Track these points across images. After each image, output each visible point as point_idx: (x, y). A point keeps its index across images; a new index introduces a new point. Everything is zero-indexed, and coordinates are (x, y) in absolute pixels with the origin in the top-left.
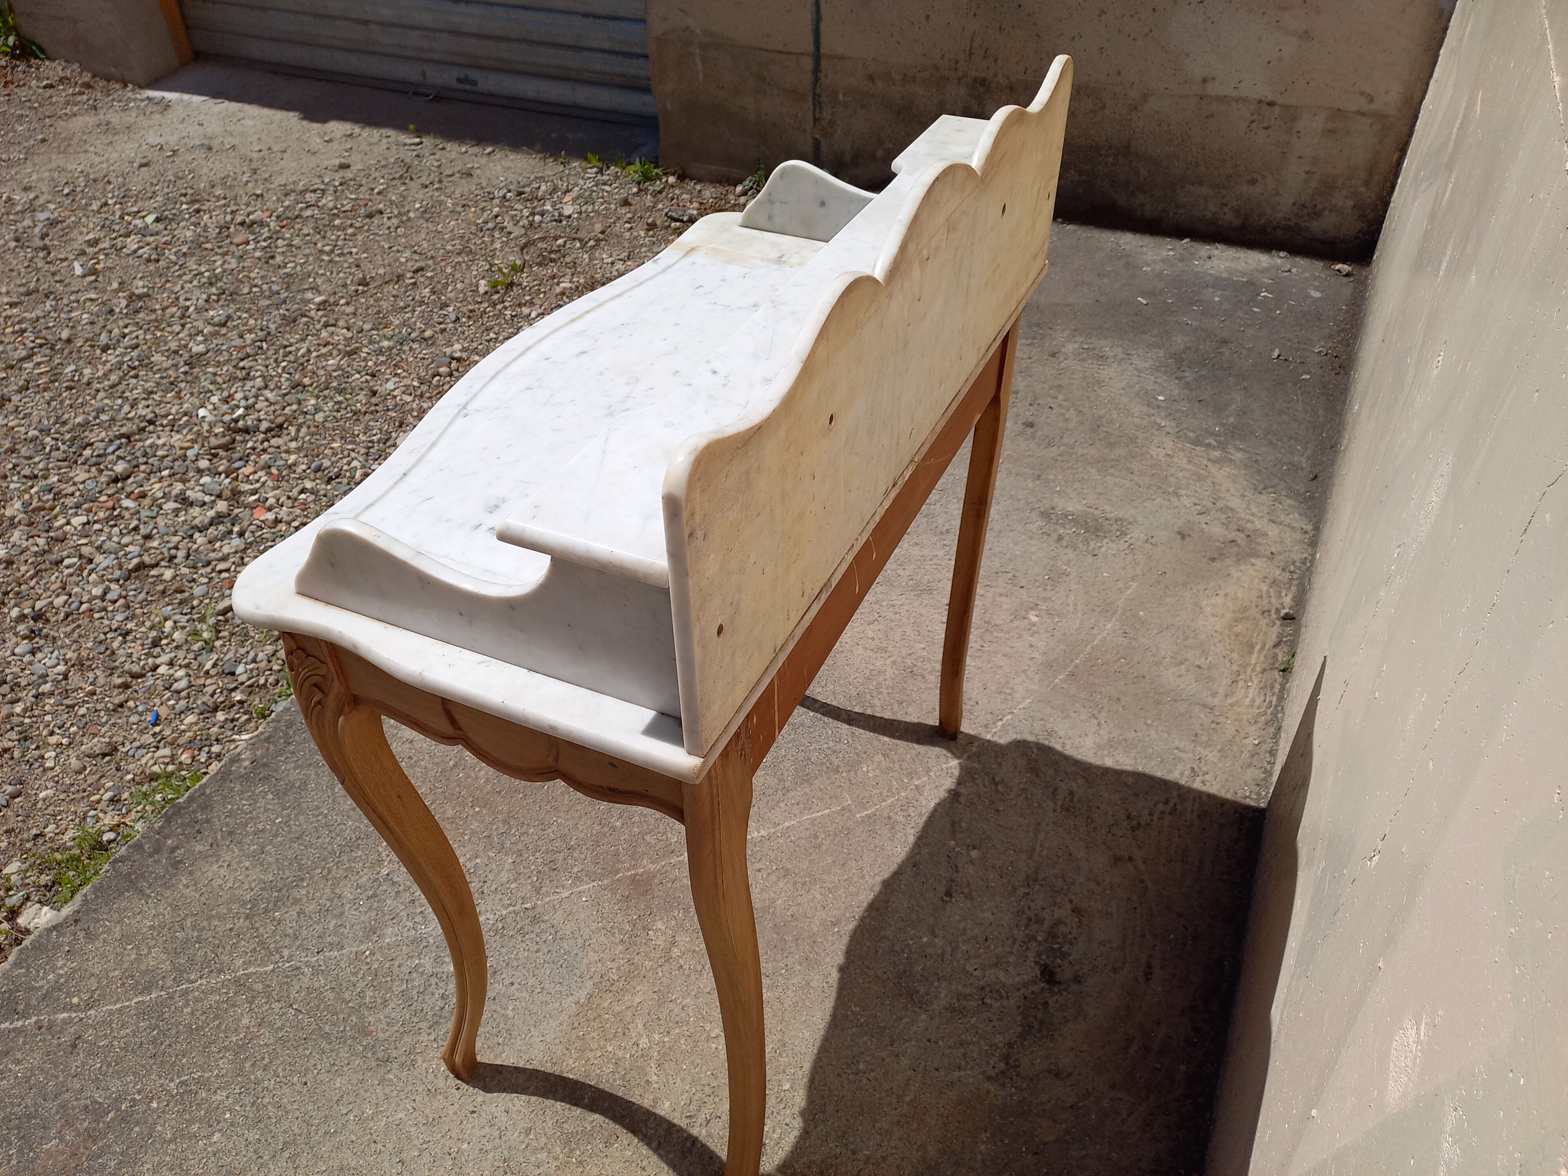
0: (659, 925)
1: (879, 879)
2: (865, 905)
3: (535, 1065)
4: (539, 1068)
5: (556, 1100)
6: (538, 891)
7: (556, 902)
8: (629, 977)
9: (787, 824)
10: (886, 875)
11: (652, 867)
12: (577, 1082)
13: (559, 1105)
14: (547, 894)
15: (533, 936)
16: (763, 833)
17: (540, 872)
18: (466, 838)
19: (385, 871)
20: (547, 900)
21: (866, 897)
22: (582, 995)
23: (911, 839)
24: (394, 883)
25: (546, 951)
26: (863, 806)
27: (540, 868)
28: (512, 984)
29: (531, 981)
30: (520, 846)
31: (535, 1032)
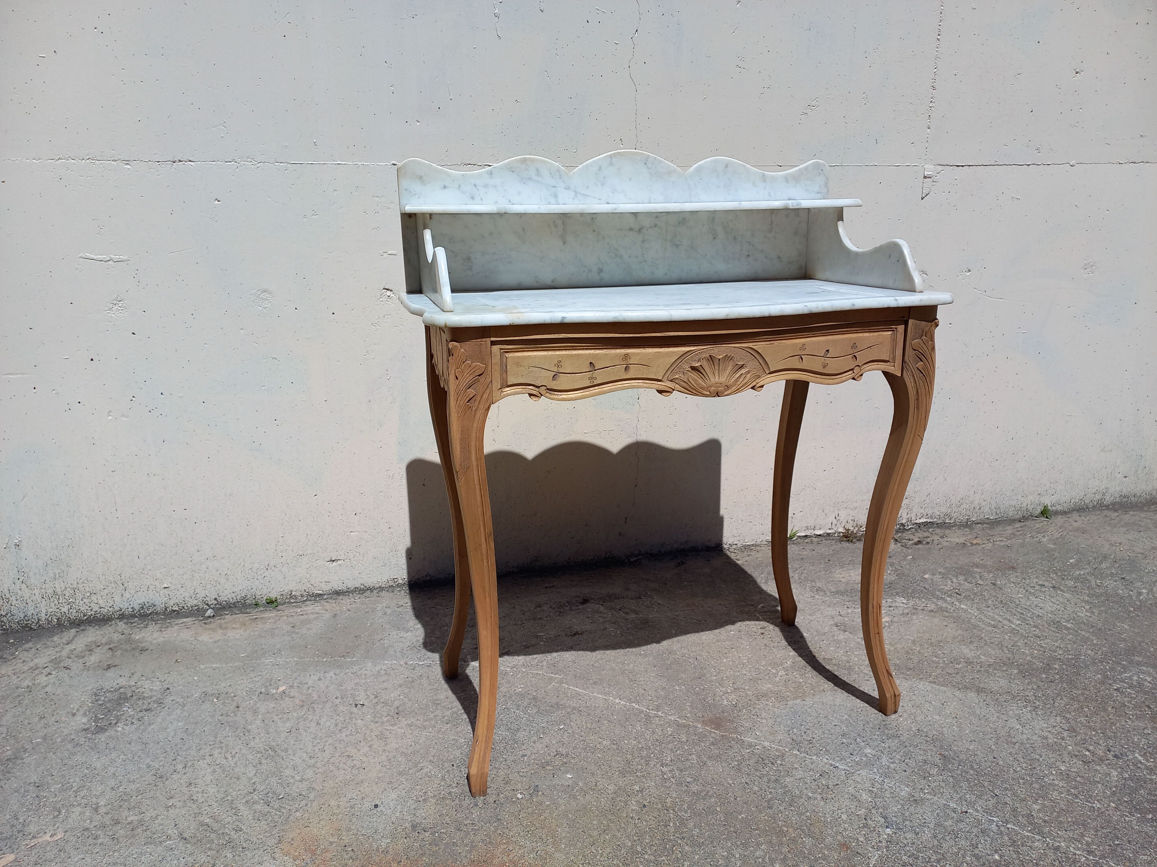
0: (725, 703)
1: (594, 654)
2: (616, 651)
3: (846, 694)
4: (845, 692)
5: (845, 681)
6: (783, 756)
7: (776, 744)
8: (765, 695)
9: (600, 696)
10: (589, 653)
11: (700, 726)
12: (829, 680)
13: (845, 679)
14: (777, 750)
15: (805, 737)
16: (617, 701)
17: (772, 764)
18: (808, 814)
19: (888, 831)
20: (781, 748)
21: (610, 653)
22: (798, 701)
23: (555, 654)
24: (885, 818)
25: (803, 727)
26: (551, 679)
27: (770, 765)
28: (835, 725)
29: (823, 721)
30: (772, 785)
31: (838, 703)
